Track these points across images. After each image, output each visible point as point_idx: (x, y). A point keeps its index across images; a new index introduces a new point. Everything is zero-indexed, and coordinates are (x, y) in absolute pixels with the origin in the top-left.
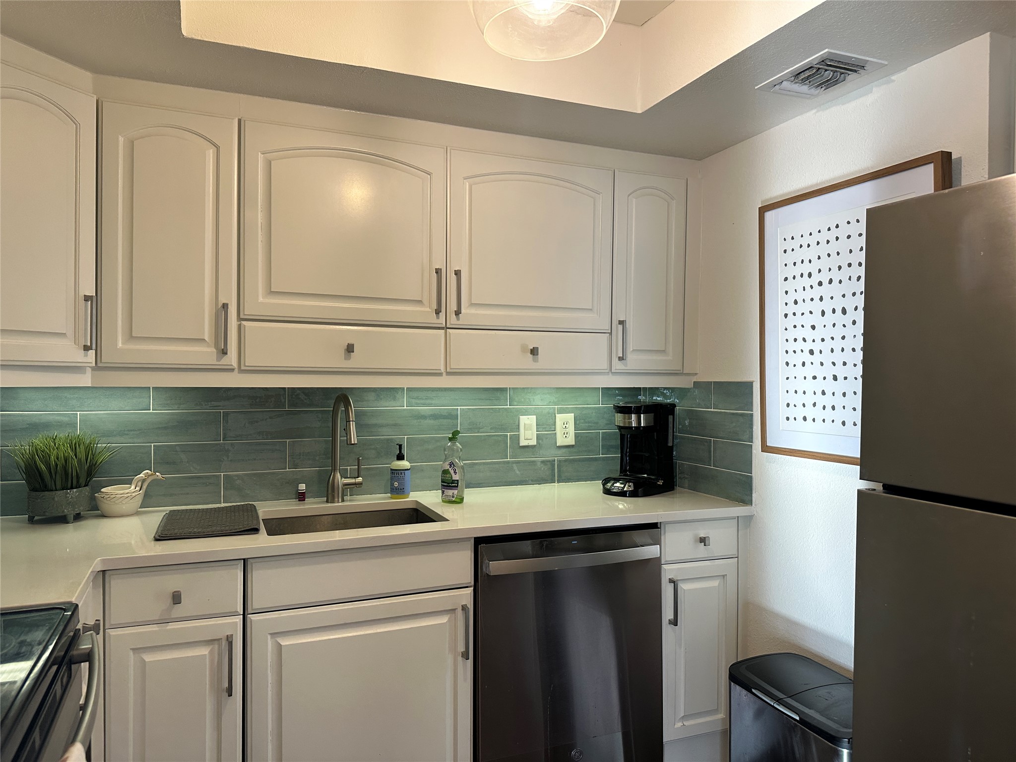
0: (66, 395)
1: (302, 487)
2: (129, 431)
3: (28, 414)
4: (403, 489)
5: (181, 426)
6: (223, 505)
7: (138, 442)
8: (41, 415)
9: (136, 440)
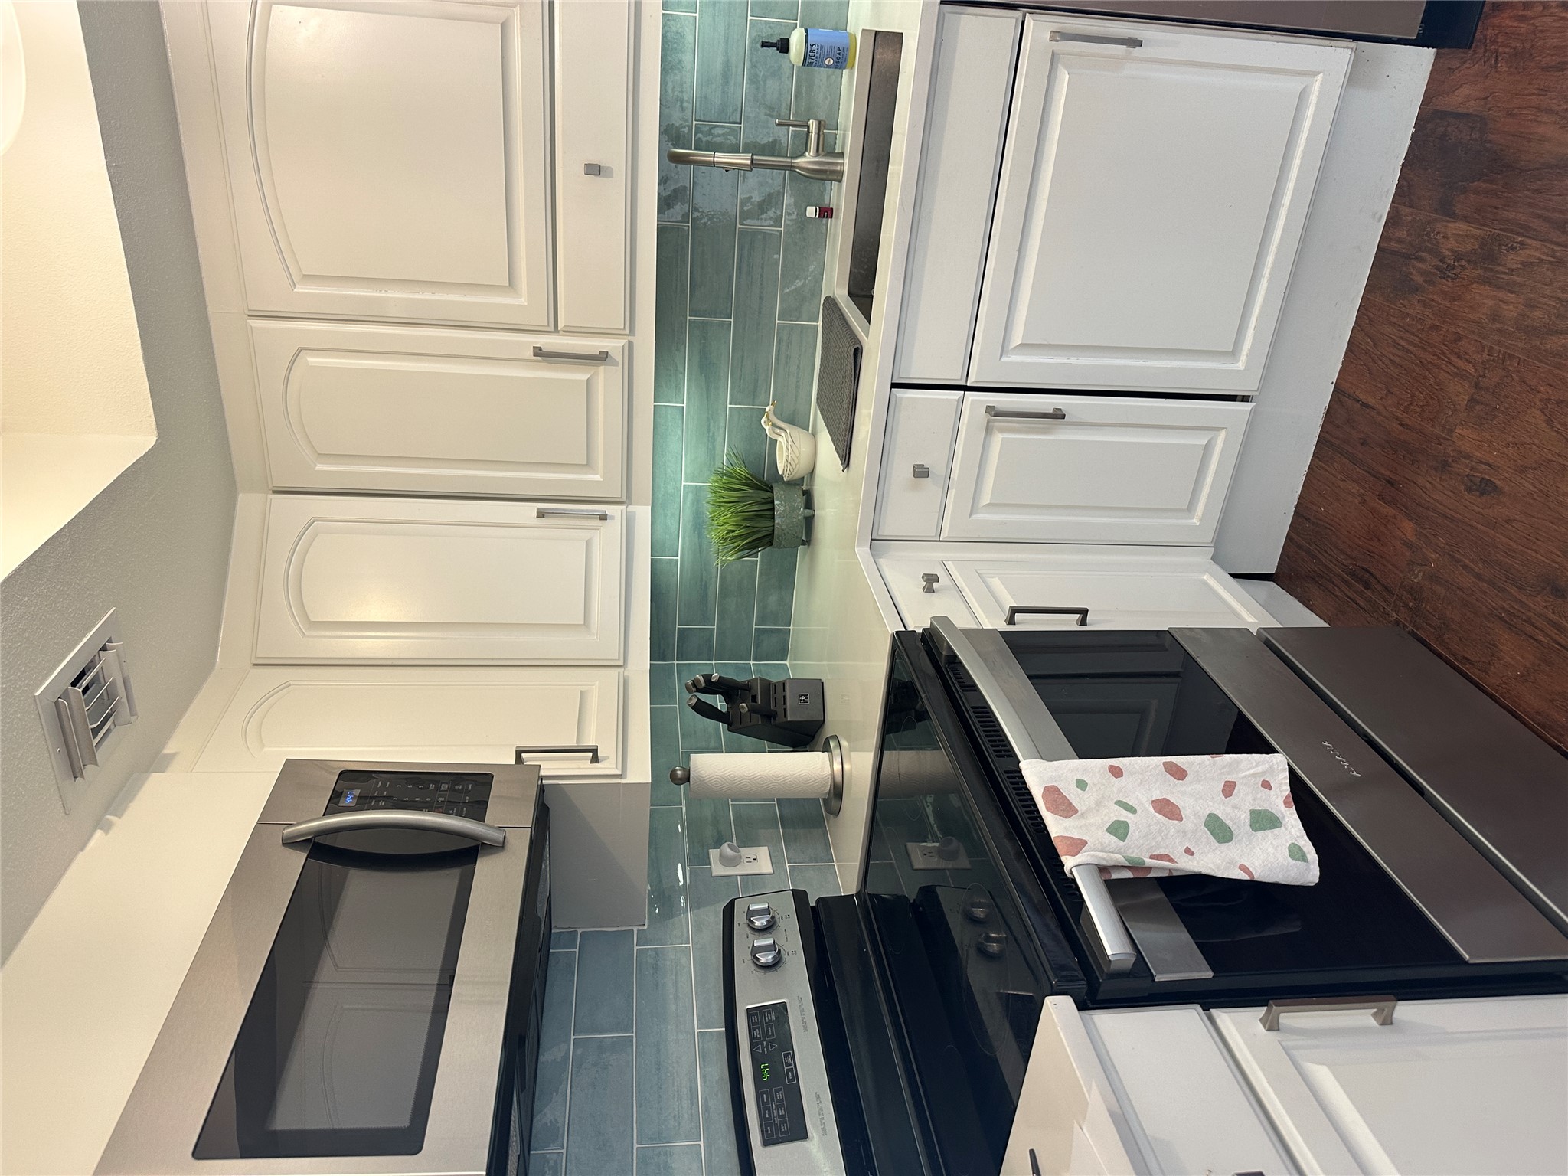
0: (660, 496)
1: (811, 211)
2: (709, 432)
3: (683, 531)
4: (839, 49)
5: (706, 368)
6: (820, 323)
7: (725, 421)
8: (684, 520)
9: (722, 425)
